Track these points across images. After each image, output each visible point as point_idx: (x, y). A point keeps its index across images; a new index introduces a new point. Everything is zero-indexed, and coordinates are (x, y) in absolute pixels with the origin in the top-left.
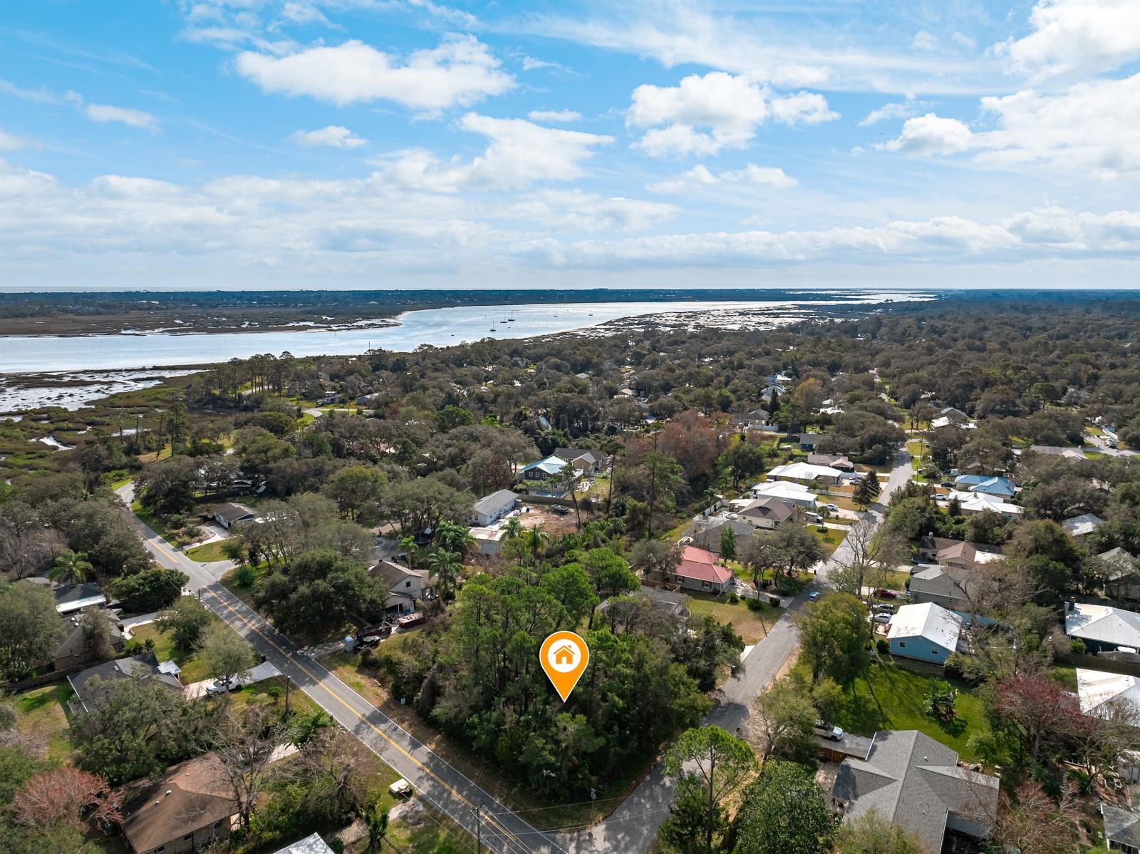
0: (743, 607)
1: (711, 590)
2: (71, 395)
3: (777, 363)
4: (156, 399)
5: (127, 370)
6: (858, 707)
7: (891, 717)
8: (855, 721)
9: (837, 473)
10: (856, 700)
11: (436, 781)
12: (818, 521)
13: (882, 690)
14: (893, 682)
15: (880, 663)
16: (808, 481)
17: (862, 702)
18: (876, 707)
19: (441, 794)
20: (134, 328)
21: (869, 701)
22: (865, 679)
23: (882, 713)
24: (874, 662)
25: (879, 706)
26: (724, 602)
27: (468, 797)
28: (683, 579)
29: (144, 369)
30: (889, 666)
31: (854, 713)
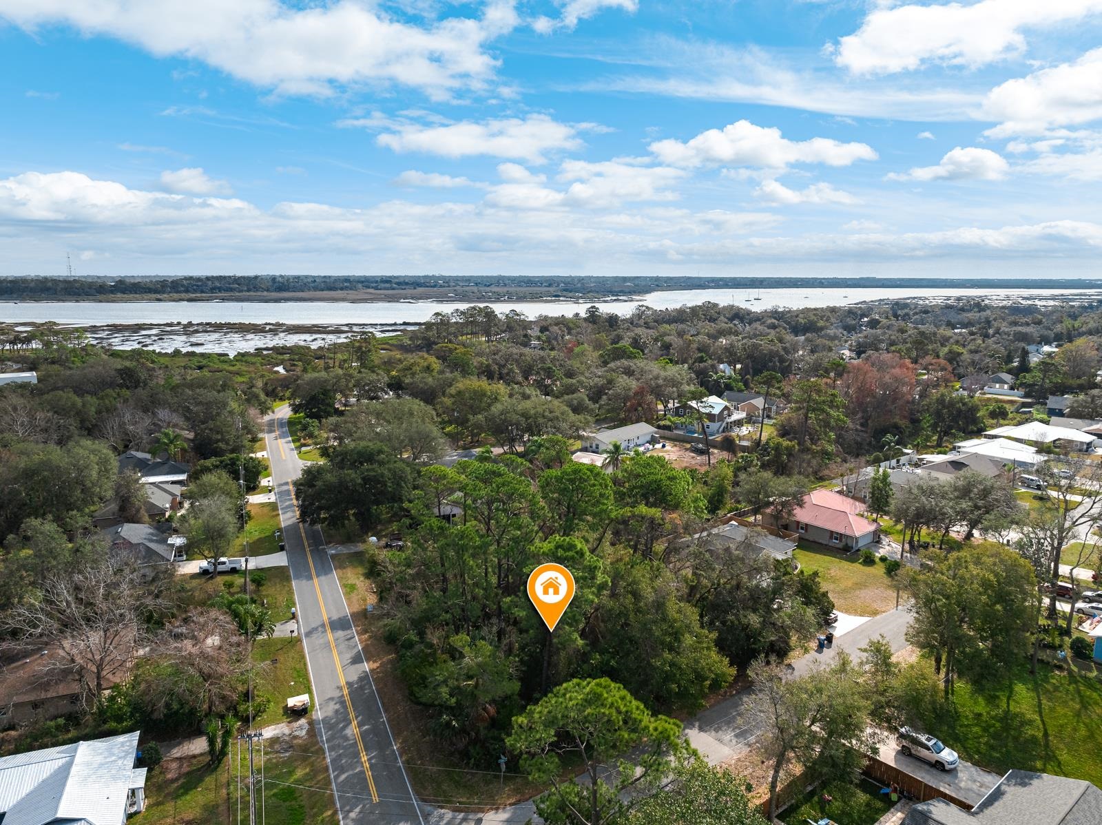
0: (879, 570)
1: (840, 546)
2: (324, 339)
3: (1046, 333)
4: (387, 343)
5: (381, 325)
6: (1007, 728)
7: (1064, 756)
8: (992, 748)
9: (1089, 438)
10: (1007, 719)
11: (345, 707)
12: (1039, 488)
13: (1064, 712)
14: (1085, 705)
15: (1070, 672)
16: (1042, 443)
17: (1016, 723)
18: (1040, 735)
19: (337, 724)
20: (412, 298)
21: (1030, 722)
22: (1035, 689)
23: (1047, 745)
24: (1060, 668)
25: (1046, 735)
26: (853, 561)
27: (364, 735)
28: (807, 527)
29: (395, 324)
30: (1085, 677)
31: (996, 736)
